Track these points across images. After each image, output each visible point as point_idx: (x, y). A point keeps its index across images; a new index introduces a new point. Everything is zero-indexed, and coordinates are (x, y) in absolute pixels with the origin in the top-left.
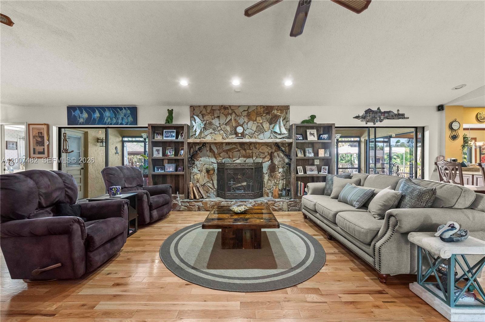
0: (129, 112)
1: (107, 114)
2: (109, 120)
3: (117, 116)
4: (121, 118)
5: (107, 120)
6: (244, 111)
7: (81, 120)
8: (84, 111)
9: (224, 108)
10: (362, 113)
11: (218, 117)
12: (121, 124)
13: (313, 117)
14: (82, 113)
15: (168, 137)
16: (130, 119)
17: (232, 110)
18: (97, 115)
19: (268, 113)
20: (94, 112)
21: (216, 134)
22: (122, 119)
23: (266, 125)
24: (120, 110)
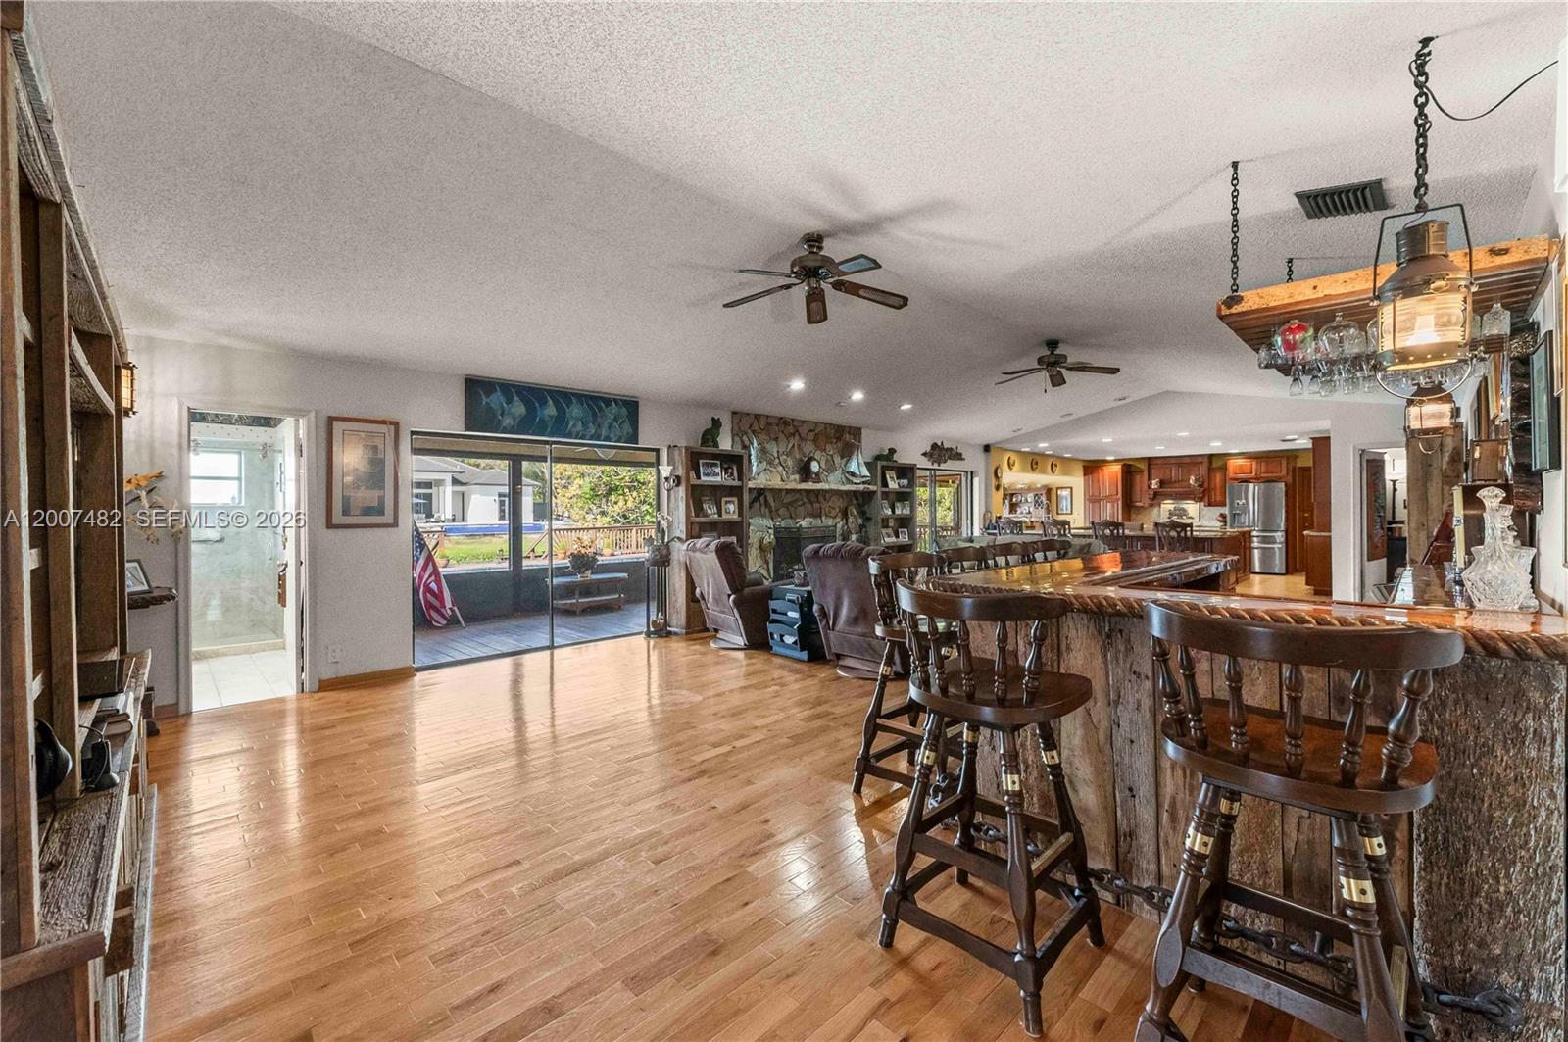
0: (624, 411)
1: (576, 410)
2: (579, 427)
3: (599, 419)
4: (606, 425)
5: (574, 426)
6: (811, 431)
7: (507, 421)
8: (516, 398)
9: (784, 422)
10: (928, 449)
11: (776, 439)
12: (607, 439)
13: (892, 451)
14: (509, 401)
15: (707, 475)
16: (627, 428)
17: (794, 427)
18: (551, 410)
19: (839, 439)
20: (544, 403)
21: (771, 472)
22: (610, 426)
23: (837, 459)
24: (607, 406)
